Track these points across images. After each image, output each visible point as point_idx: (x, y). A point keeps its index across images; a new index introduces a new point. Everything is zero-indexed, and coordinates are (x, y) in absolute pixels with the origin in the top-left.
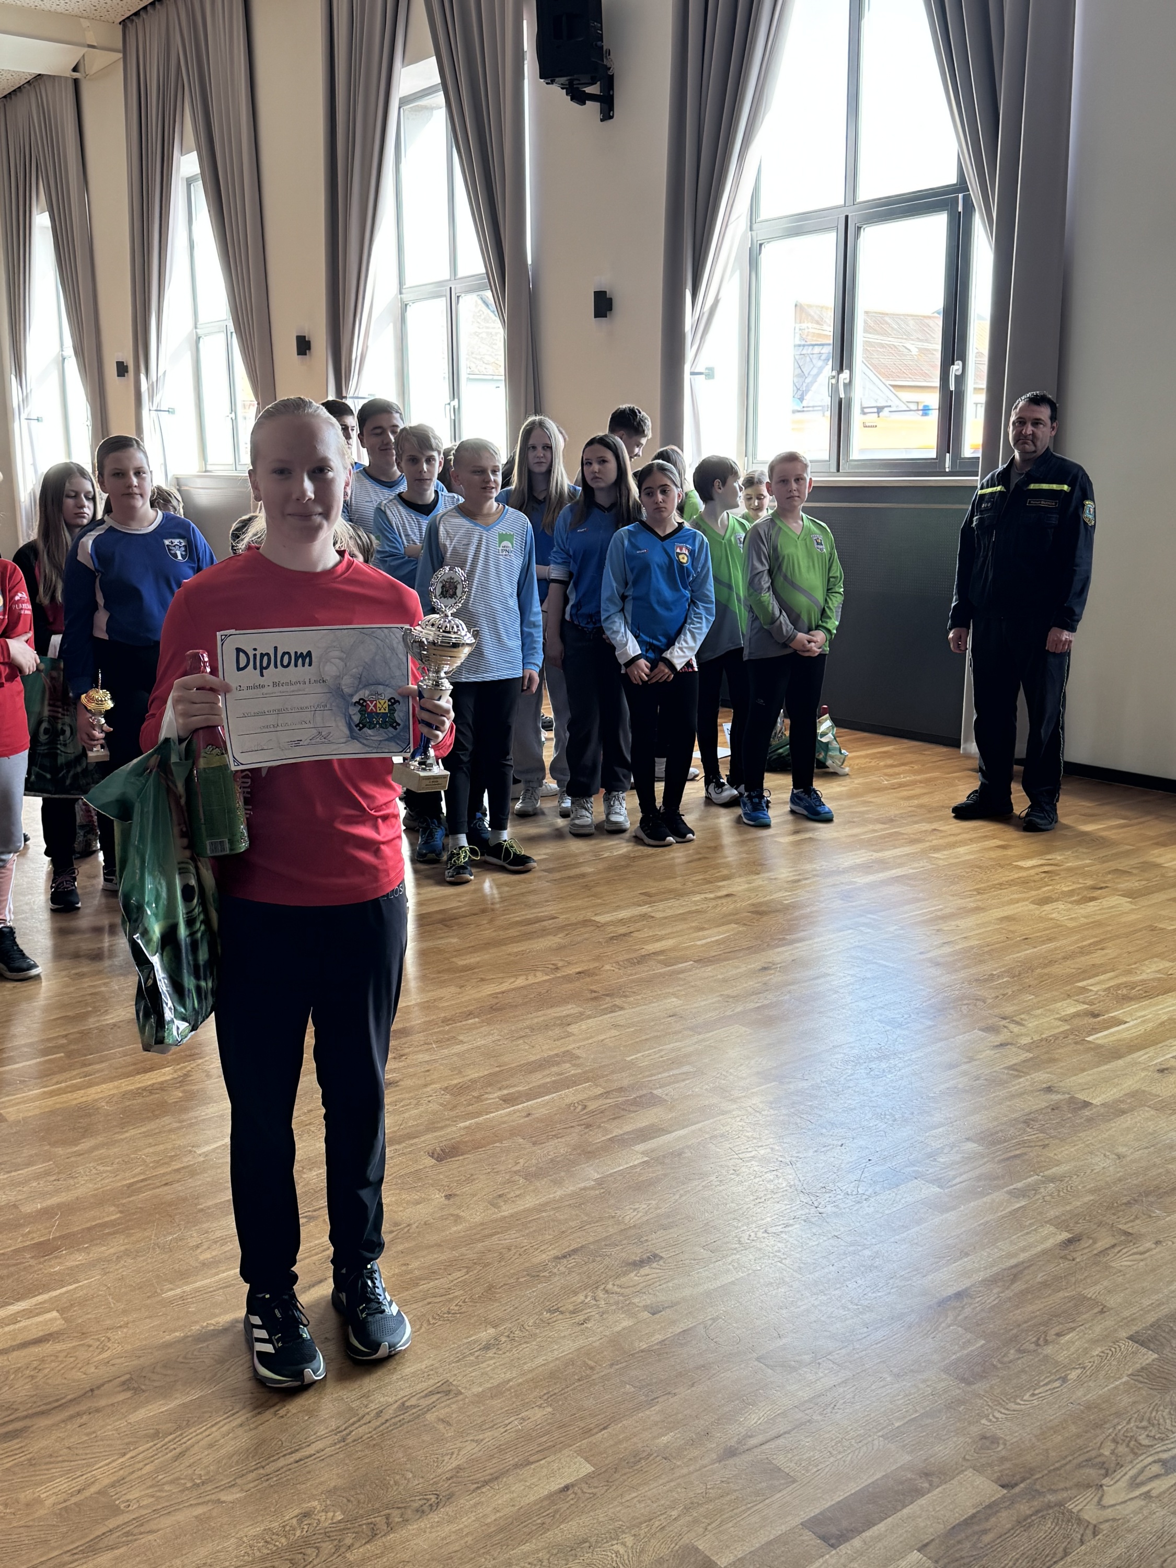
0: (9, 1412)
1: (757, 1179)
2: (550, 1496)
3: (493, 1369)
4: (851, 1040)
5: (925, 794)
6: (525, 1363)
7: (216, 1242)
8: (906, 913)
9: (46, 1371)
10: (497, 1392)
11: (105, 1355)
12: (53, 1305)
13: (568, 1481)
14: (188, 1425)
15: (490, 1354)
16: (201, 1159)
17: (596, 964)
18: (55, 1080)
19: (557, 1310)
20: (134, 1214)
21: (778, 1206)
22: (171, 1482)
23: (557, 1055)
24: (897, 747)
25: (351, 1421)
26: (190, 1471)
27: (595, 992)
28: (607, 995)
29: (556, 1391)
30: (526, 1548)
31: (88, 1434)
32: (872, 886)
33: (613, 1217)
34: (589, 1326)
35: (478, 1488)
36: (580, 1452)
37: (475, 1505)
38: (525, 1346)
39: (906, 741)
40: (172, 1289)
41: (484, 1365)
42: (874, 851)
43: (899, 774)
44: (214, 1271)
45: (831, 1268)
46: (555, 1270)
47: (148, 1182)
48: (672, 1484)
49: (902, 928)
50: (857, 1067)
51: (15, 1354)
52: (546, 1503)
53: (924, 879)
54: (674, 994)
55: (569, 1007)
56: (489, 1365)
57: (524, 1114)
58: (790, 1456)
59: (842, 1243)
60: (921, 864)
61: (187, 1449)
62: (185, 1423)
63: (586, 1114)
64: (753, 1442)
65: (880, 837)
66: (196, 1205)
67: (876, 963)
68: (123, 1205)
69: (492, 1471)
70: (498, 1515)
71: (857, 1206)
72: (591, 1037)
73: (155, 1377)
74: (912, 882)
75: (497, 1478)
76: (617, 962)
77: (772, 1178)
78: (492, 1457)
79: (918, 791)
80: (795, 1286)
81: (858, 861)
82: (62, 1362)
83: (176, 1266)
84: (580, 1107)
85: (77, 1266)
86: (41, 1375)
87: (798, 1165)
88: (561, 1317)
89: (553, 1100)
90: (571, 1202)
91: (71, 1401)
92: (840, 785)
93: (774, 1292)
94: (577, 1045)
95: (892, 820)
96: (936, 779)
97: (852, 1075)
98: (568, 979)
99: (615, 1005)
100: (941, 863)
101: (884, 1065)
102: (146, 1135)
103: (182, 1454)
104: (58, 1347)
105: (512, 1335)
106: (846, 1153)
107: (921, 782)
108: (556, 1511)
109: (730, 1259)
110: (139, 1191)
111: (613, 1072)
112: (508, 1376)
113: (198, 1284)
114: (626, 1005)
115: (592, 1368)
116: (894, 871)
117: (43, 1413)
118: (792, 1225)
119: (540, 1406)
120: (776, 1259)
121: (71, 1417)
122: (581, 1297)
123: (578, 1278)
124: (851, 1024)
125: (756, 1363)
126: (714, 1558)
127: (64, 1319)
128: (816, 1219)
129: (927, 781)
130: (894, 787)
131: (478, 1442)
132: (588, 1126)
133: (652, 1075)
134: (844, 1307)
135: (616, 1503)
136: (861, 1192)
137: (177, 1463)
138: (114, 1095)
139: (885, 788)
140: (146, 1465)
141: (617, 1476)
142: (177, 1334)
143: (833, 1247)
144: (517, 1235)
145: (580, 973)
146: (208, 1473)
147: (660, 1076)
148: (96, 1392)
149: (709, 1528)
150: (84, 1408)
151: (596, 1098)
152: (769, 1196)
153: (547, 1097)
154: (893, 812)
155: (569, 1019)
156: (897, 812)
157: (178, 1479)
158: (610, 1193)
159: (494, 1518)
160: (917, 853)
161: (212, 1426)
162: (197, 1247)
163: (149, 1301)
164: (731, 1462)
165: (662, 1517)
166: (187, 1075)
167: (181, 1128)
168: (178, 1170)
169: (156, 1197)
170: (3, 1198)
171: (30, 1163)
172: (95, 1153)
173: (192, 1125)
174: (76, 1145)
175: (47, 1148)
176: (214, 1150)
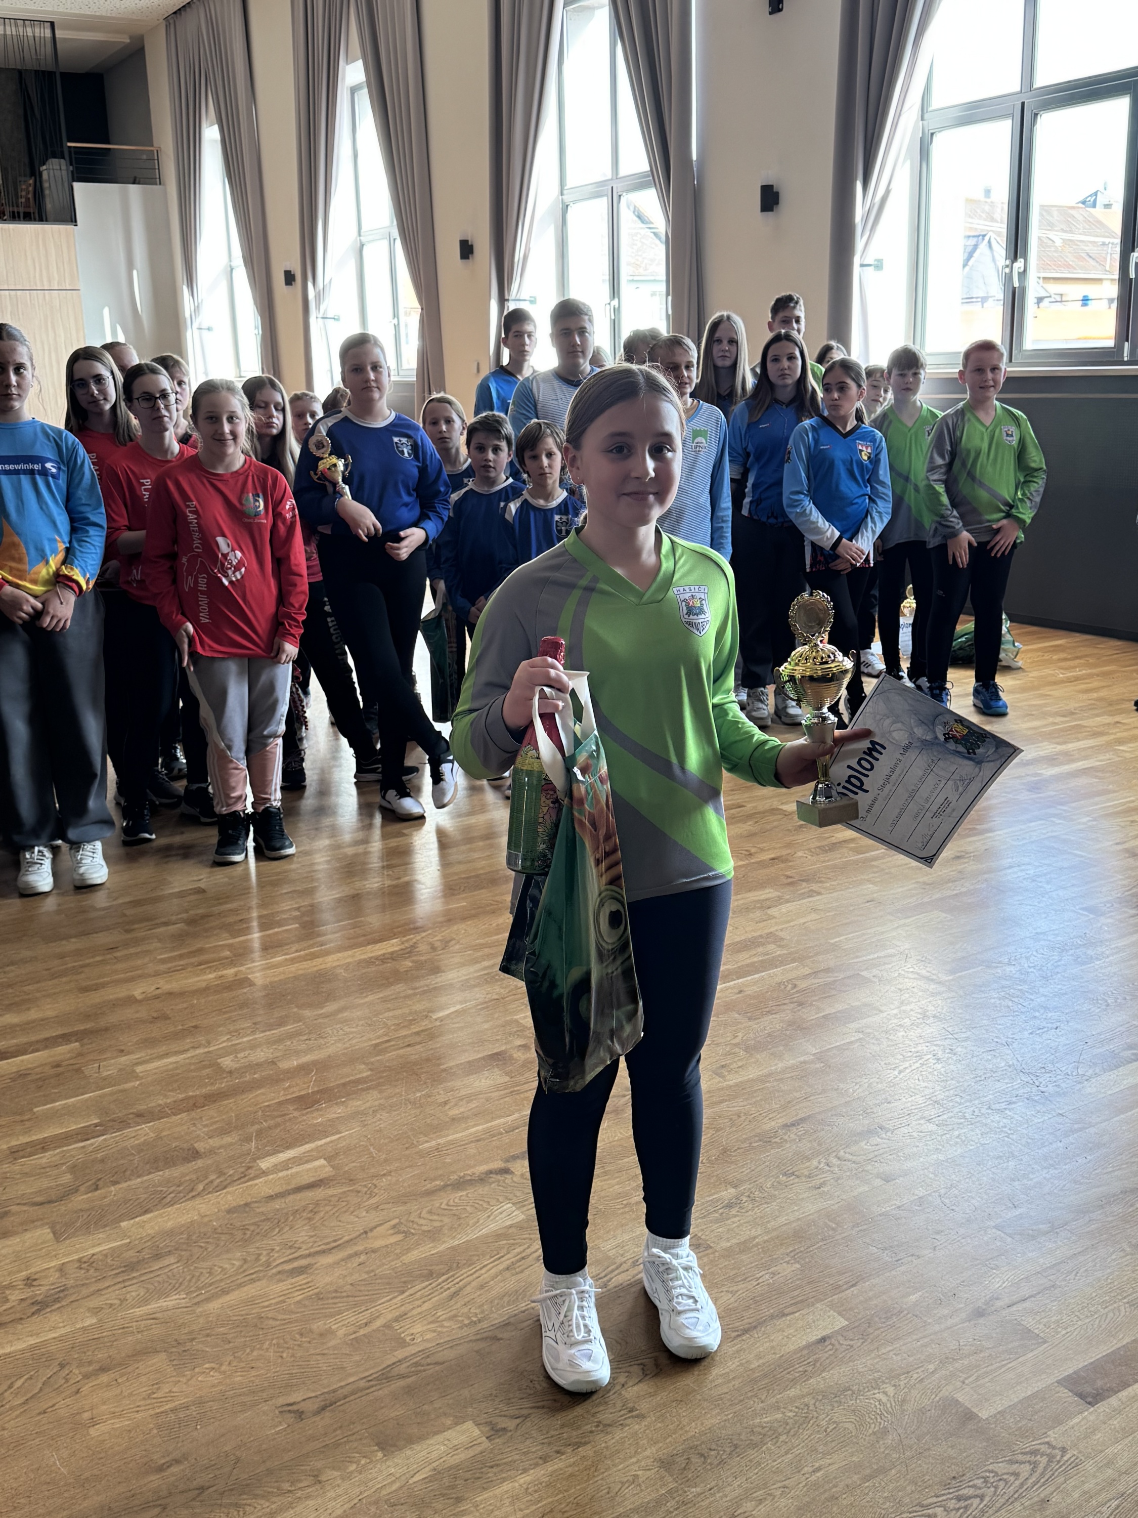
0: (293, 1250)
1: (975, 1059)
2: (808, 1346)
3: (738, 1226)
4: (1054, 927)
5: (1103, 687)
6: (768, 1222)
7: (462, 1100)
8: (1097, 804)
9: (322, 1214)
10: (744, 1247)
11: (373, 1201)
12: (319, 1153)
13: (824, 1333)
14: (458, 1267)
15: (734, 1211)
16: (438, 1023)
17: (789, 851)
18: (294, 949)
19: (793, 1174)
20: (383, 1072)
21: (998, 1085)
22: (450, 1319)
23: (761, 936)
24: (1069, 640)
25: (610, 1269)
26: (466, 1310)
27: (791, 877)
28: (803, 881)
29: (802, 1249)
30: (792, 1392)
31: (368, 1273)
32: (1058, 778)
33: (836, 1090)
34: (826, 1189)
35: (739, 1336)
36: (832, 1306)
37: (738, 1351)
38: (765, 1206)
39: (1078, 634)
40: (427, 1142)
41: (729, 1222)
42: (1058, 743)
43: (1075, 667)
44: (464, 1125)
45: (1060, 1144)
46: (786, 1137)
47: (392, 1043)
48: (926, 1340)
49: (1095, 819)
50: (1064, 954)
51: (291, 1197)
52: (805, 1352)
53: (1112, 772)
54: (869, 881)
55: (767, 891)
56: (734, 1223)
57: (736, 991)
58: (1038, 1318)
59: (1067, 1120)
60: (1108, 756)
61: (461, 1289)
62: (455, 1265)
63: (797, 992)
64: (999, 1304)
65: (1062, 730)
66: (439, 1065)
67: (1070, 853)
68: (372, 1063)
69: (750, 1320)
70: (761, 1361)
71: (1080, 1086)
72: (792, 920)
73: (422, 1222)
74: (1100, 774)
75: (755, 1327)
76: (809, 850)
77: (990, 1057)
78: (749, 1307)
79: (1095, 684)
80: (1025, 1160)
81: (1042, 753)
82: (335, 1206)
83: (429, 1121)
84: (790, 986)
85: (337, 1118)
86: (317, 1217)
87: (1015, 1045)
88: (797, 1180)
89: (762, 979)
90: (793, 1074)
91: (348, 1242)
92: (1014, 679)
93: (1005, 1165)
94: (781, 927)
95: (1072, 713)
96: (1113, 672)
97: (1059, 961)
98: (762, 864)
99: (811, 890)
100: (1128, 755)
101: (1090, 952)
102: (384, 1000)
103: (456, 1294)
104: (330, 1192)
105: (752, 1195)
106: (1062, 1035)
107: (1098, 676)
108: (816, 1361)
109: (956, 1133)
110: (384, 1051)
111: (817, 954)
112: (753, 1233)
113: (450, 1138)
114: (823, 891)
115: (833, 1229)
116: (1080, 763)
117: (323, 1252)
118: (1014, 1103)
119: (788, 1263)
120: (1003, 1135)
121: (350, 1256)
122: (815, 1163)
123: (809, 1145)
124: (1053, 912)
125: (994, 1230)
126: (975, 1410)
127: (332, 1166)
128: (1039, 1097)
129: (1104, 674)
130: (1069, 681)
131: (733, 1293)
132: (801, 1004)
133: (857, 957)
134: (1075, 1182)
135: (873, 1355)
136: (1080, 1073)
137: (452, 1302)
138: (349, 963)
139: (1062, 682)
140: (424, 1302)
141: (870, 1330)
142: (438, 1183)
143: (1059, 1124)
144: (745, 1103)
145: (773, 859)
146: (482, 1312)
147: (865, 958)
148: (370, 1235)
149: (967, 1382)
150: (361, 1248)
151: (806, 977)
152: (989, 1075)
153: (756, 976)
154: (1072, 705)
155: (768, 903)
156: (1077, 705)
157: (455, 1316)
158: (830, 1067)
159: (757, 1364)
160: (1102, 745)
161: (481, 1269)
162: (446, 1103)
163: (407, 1152)
164: (981, 1321)
165: (919, 1370)
166: (414, 946)
167: (415, 995)
168: (418, 1033)
169: (401, 1057)
170: (261, 1055)
171: (281, 1023)
172: (340, 1016)
173: (425, 992)
174: (322, 1008)
175: (295, 1010)
176: (448, 1015)
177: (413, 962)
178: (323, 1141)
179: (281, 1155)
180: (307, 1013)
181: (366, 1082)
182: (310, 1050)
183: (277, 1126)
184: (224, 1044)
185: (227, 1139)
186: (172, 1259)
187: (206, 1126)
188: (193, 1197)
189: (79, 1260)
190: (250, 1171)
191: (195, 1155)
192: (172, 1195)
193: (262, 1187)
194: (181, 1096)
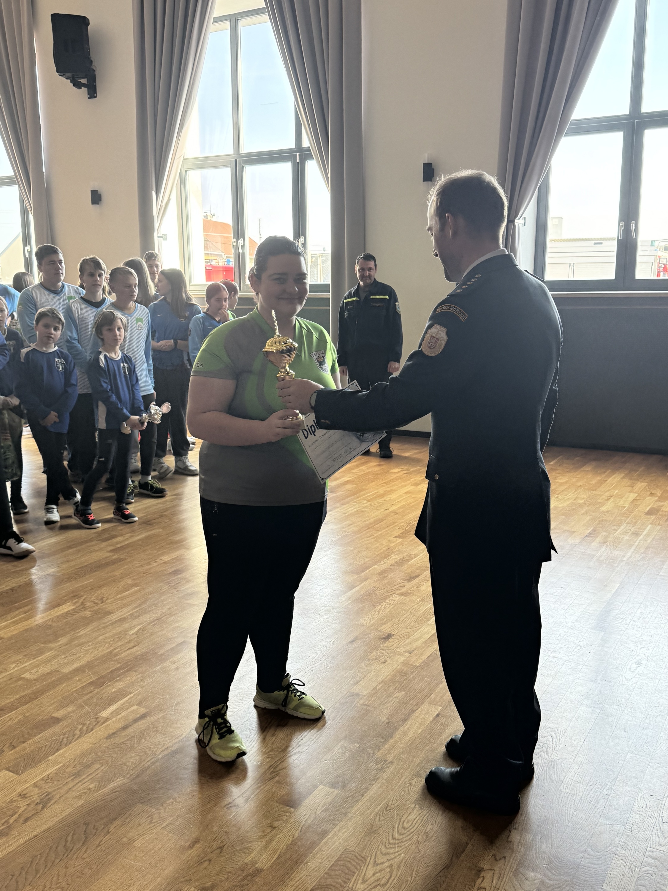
12: (130, 704)
20: (126, 663)
29: (399, 686)
36: (430, 703)
47: (119, 649)
52: (434, 722)
68: (116, 661)
69: (402, 717)
70: (421, 729)
75: (407, 718)
78: (398, 711)
104: (155, 718)
108: (442, 723)
112: (374, 685)
119: (398, 692)
166: (82, 603)
167: (107, 626)
168: (129, 642)
169: (131, 654)
170: (44, 670)
171: (41, 652)
172: (74, 643)
173: (112, 624)
174: (59, 641)
175: (42, 645)
176: (138, 631)
177: (90, 611)
178: (126, 699)
179: (109, 709)
180: (52, 645)
181: (123, 669)
182: (73, 662)
183: (92, 698)
184: (16, 669)
185: (70, 709)
186: (97, 766)
187: (49, 706)
188: (78, 737)
189: (42, 779)
190: (99, 720)
191: (57, 720)
192: (65, 739)
193: (114, 724)
194: (18, 696)
